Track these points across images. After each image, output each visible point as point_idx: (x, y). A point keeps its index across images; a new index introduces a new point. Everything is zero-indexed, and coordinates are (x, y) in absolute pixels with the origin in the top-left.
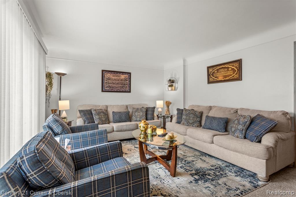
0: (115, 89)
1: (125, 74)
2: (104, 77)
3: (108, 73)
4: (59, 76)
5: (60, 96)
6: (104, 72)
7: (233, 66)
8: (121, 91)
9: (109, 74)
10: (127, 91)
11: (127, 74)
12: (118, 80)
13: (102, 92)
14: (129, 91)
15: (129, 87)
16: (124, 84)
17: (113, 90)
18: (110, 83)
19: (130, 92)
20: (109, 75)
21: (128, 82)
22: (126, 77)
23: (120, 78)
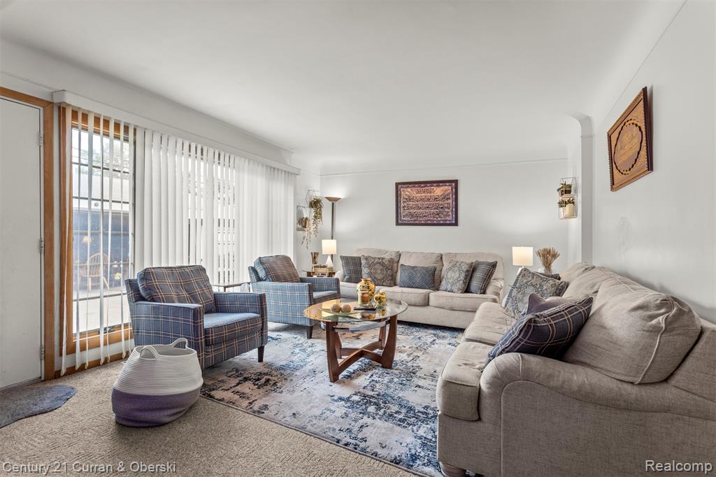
0: (421, 219)
1: (444, 184)
2: (401, 195)
3: (407, 187)
4: (331, 203)
5: (332, 234)
6: (400, 186)
8: (435, 222)
9: (409, 190)
10: (448, 222)
11: (448, 184)
12: (429, 200)
13: (397, 225)
14: (454, 222)
15: (454, 213)
16: (442, 208)
17: (417, 222)
18: (412, 208)
19: (456, 224)
20: (409, 192)
21: (450, 201)
22: (446, 190)
23: (432, 194)
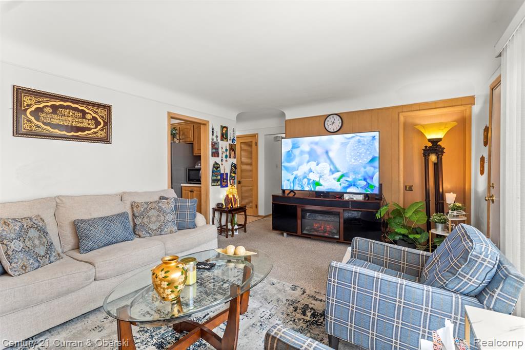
7: (96, 112)
